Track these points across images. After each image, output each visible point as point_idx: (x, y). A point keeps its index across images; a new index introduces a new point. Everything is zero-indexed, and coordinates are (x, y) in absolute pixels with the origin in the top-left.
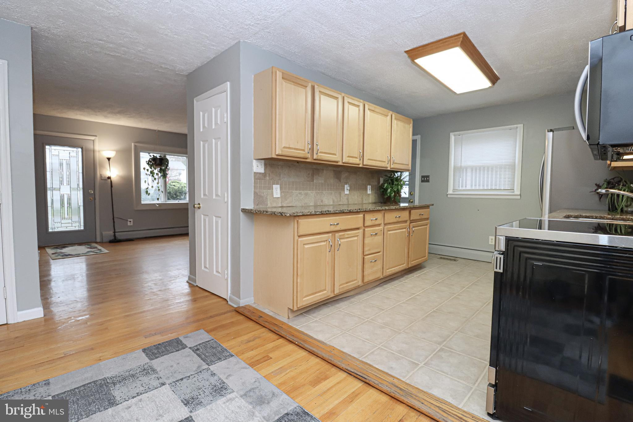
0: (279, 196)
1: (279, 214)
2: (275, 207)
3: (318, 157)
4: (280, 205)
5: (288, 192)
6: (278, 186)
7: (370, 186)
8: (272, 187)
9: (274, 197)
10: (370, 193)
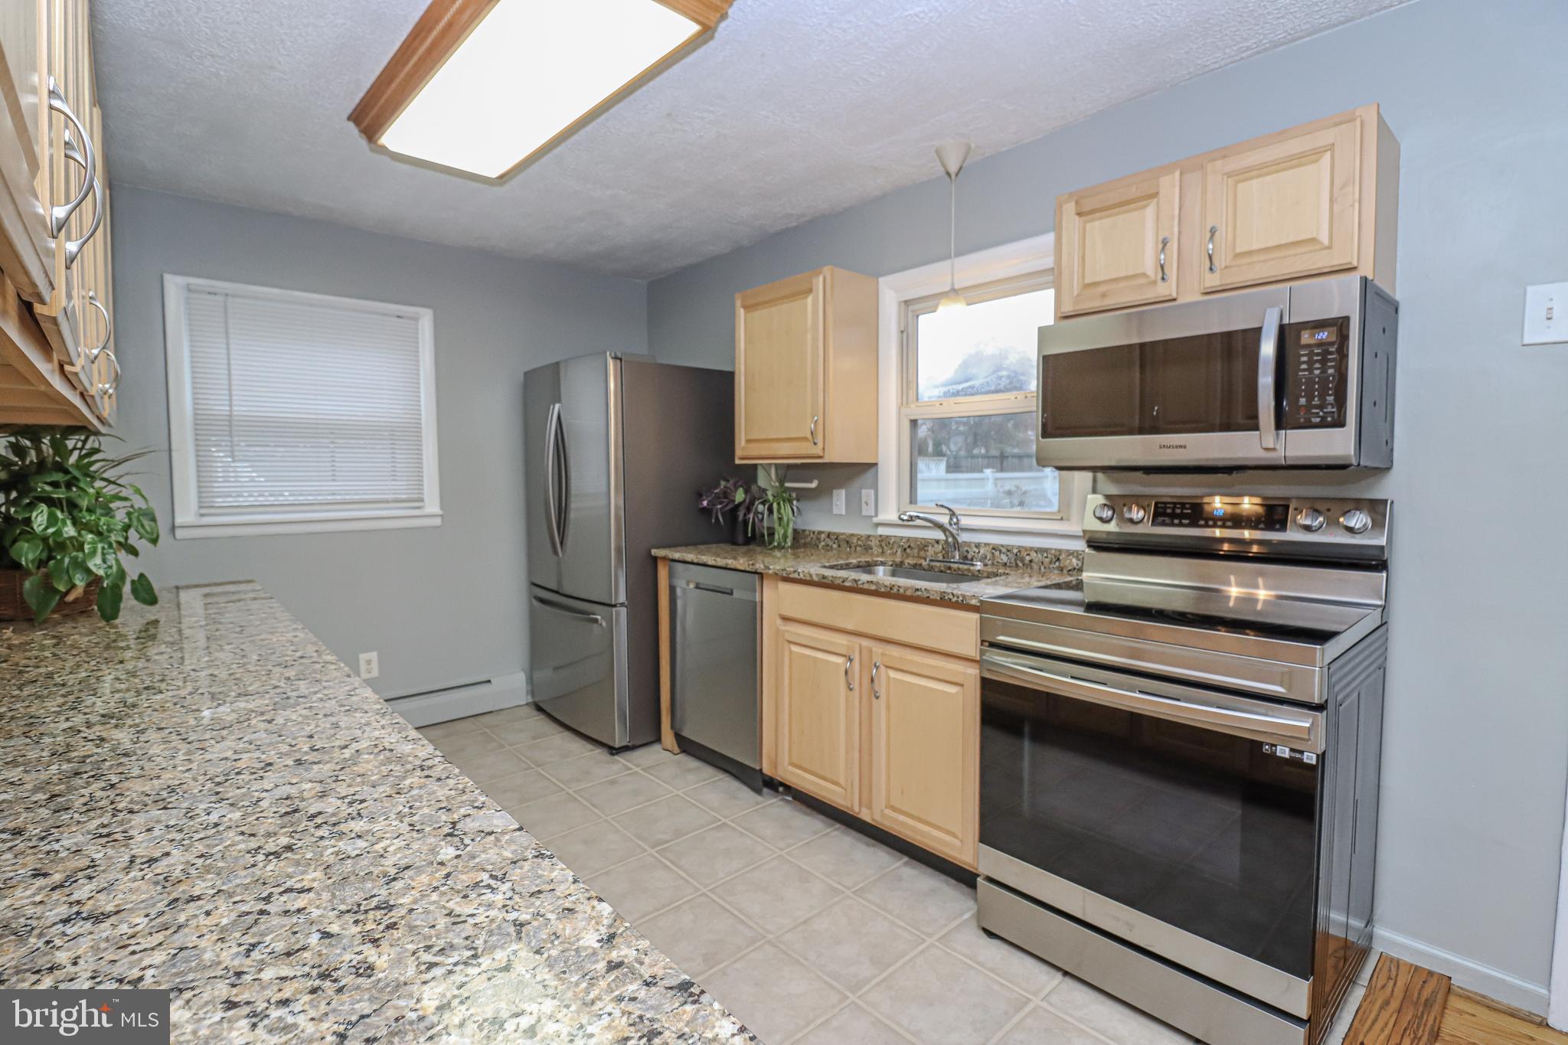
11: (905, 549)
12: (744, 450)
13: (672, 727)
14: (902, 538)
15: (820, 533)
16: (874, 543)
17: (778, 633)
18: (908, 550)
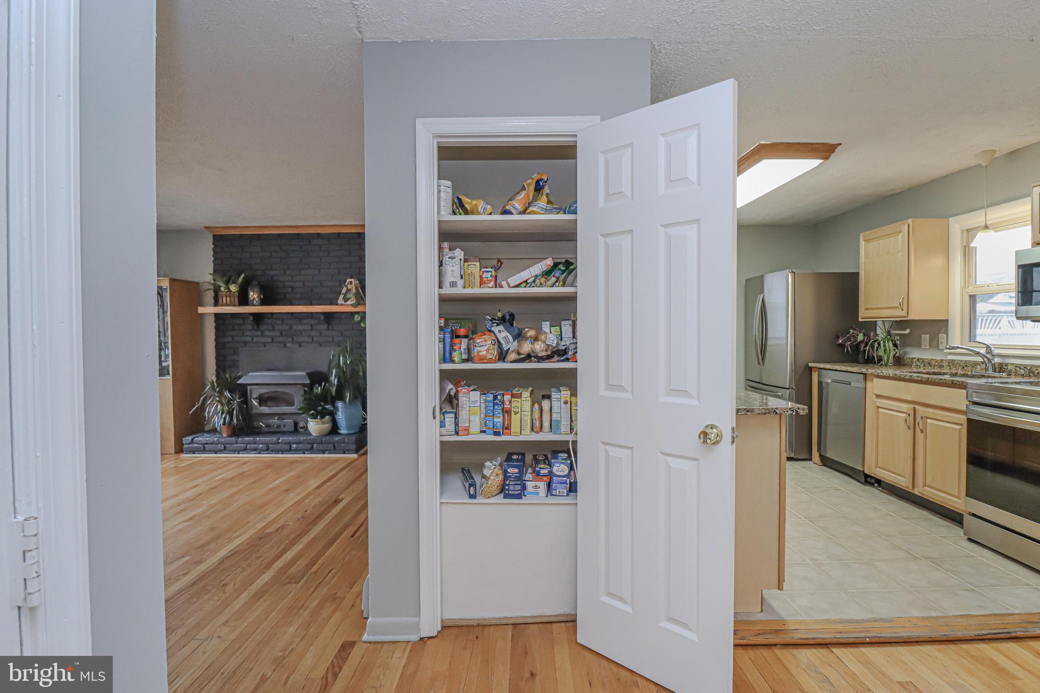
11: (963, 367)
12: (864, 314)
13: (819, 450)
14: (962, 361)
15: (913, 358)
16: (944, 363)
17: (874, 402)
18: (965, 368)
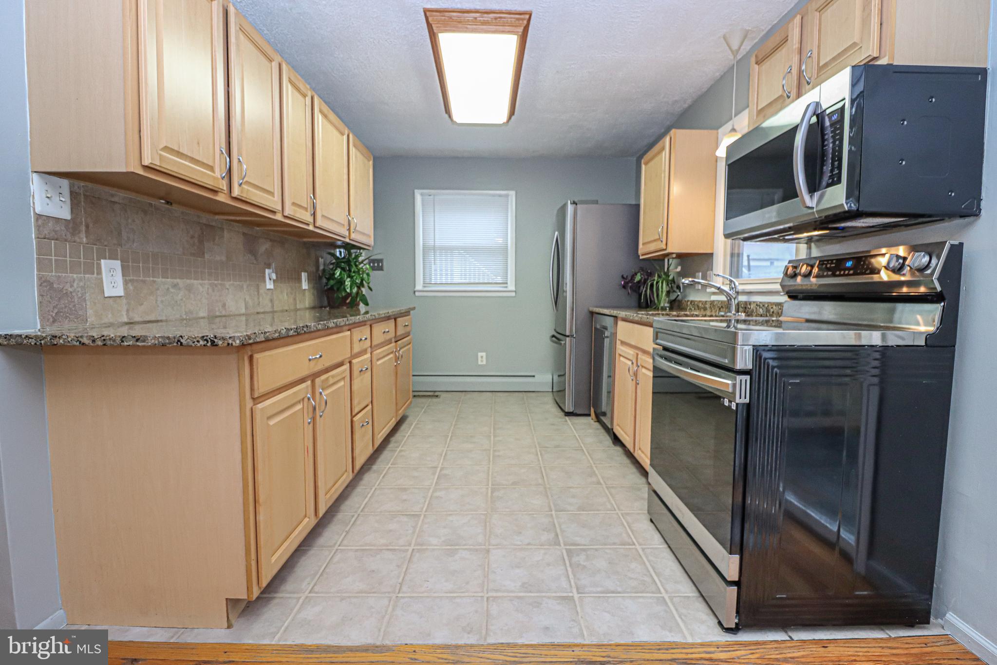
0: (120, 291)
1: (202, 343)
2: (110, 325)
3: (242, 192)
4: (126, 320)
5: (142, 281)
6: (117, 264)
7: (306, 274)
8: (99, 266)
9: (106, 296)
10: (307, 288)
12: (642, 250)
14: (719, 301)
16: (708, 306)
17: (618, 349)
